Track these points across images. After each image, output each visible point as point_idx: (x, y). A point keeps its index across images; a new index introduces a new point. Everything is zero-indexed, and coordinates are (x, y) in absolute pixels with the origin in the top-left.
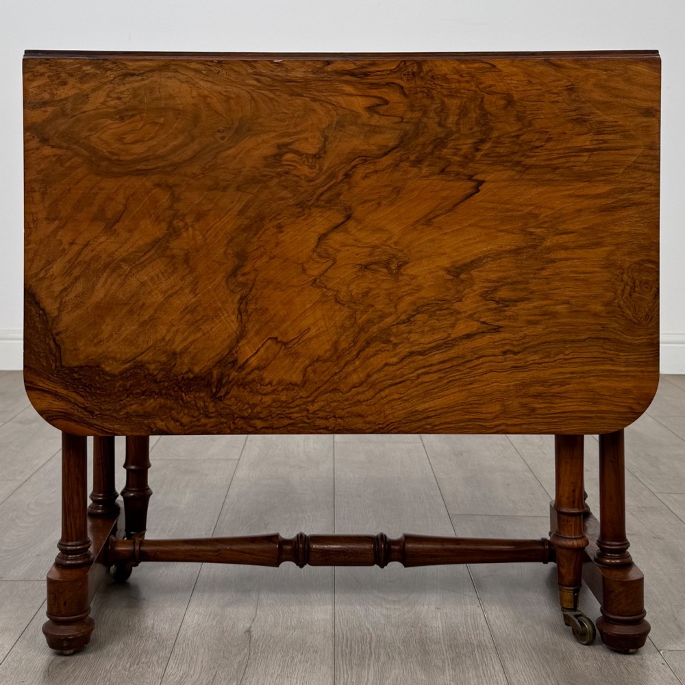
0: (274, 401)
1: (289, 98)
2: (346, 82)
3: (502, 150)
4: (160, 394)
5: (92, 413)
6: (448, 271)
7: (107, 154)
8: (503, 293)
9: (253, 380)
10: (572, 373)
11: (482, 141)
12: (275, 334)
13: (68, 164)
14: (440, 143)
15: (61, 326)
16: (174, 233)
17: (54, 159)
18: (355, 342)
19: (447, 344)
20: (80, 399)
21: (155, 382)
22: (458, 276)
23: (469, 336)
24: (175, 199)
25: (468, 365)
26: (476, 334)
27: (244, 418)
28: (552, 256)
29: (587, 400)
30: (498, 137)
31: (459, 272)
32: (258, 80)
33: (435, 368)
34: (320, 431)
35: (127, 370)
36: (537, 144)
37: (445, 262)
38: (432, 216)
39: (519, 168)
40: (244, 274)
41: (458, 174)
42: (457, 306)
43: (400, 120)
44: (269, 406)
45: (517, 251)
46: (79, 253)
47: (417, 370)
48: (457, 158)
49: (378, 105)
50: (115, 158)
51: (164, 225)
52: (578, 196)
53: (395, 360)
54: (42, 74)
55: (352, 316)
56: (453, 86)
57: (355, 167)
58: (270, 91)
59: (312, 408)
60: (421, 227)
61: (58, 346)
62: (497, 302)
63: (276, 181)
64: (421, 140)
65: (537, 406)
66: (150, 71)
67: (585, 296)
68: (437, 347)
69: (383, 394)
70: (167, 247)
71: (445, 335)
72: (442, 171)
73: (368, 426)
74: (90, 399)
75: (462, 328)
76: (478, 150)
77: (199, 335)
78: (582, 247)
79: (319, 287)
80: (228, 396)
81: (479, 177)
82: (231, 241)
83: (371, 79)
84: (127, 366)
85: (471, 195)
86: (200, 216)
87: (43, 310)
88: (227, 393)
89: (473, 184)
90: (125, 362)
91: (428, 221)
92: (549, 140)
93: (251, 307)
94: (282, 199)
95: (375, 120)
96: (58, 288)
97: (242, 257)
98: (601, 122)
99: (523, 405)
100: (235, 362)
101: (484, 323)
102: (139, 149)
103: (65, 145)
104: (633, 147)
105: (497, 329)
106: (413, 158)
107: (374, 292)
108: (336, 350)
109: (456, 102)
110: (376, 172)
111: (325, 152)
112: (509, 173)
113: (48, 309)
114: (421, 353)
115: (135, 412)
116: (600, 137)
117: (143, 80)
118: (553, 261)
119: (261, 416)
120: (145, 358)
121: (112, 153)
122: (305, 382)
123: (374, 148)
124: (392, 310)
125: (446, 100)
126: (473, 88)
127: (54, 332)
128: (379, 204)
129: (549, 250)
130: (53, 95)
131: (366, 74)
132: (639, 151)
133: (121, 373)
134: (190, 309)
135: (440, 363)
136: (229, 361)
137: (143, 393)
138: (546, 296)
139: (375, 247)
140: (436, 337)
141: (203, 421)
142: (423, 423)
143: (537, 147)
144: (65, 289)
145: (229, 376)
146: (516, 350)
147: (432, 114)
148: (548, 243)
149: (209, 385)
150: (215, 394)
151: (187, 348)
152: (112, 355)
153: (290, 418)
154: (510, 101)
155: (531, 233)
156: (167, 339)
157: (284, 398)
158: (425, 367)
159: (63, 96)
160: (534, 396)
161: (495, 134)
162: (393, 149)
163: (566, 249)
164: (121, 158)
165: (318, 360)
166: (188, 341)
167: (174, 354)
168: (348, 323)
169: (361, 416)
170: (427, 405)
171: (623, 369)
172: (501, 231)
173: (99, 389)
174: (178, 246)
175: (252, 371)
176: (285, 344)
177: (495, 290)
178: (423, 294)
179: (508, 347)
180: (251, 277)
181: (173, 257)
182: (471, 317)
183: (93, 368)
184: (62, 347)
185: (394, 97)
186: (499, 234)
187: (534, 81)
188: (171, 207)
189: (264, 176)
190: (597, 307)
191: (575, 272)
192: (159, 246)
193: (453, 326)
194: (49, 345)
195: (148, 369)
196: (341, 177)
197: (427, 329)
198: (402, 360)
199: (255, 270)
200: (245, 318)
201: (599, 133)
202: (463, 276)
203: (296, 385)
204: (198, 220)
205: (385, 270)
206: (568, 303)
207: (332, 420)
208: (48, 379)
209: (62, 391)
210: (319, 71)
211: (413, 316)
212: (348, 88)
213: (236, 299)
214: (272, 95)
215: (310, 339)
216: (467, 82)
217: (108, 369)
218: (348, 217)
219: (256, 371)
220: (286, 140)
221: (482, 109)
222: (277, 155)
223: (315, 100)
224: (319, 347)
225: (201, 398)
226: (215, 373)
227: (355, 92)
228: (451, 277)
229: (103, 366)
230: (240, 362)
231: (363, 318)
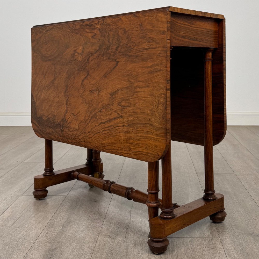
1: (76, 35)
2: (87, 28)
3: (123, 50)
4: (52, 128)
6: (110, 94)
8: (123, 104)
9: (69, 127)
10: (141, 136)
11: (118, 47)
12: (73, 112)
13: (38, 58)
14: (108, 48)
16: (55, 78)
17: (36, 57)
18: (89, 117)
19: (109, 121)
20: (39, 126)
21: (52, 124)
22: (112, 96)
24: (55, 68)
25: (115, 129)
26: (116, 118)
27: (67, 138)
28: (136, 90)
29: (145, 148)
30: (122, 45)
31: (113, 94)
32: (70, 30)
33: (107, 129)
34: (82, 146)
36: (133, 47)
37: (109, 91)
38: (106, 74)
39: (127, 57)
40: (68, 92)
41: (113, 59)
42: (112, 107)
43: (99, 40)
44: (72, 135)
45: (127, 88)
46: (40, 84)
47: (102, 129)
48: (112, 53)
49: (94, 36)
50: (45, 56)
51: (53, 76)
52: (143, 67)
55: (88, 108)
56: (111, 27)
57: (89, 57)
59: (80, 138)
60: (104, 78)
62: (122, 107)
63: (73, 62)
64: (104, 47)
65: (132, 147)
66: (51, 29)
67: (145, 107)
68: (107, 122)
69: (95, 136)
71: (109, 117)
72: (109, 58)
74: (41, 127)
75: (114, 115)
76: (117, 50)
77: (59, 110)
78: (144, 87)
79: (82, 98)
81: (118, 60)
82: (65, 82)
83: (93, 27)
84: (47, 118)
85: (116, 67)
86: (60, 73)
87: (34, 100)
88: (64, 130)
89: (116, 63)
91: (105, 76)
92: (135, 46)
93: (69, 103)
94: (75, 68)
95: (94, 41)
98: (149, 38)
99: (128, 146)
101: (118, 114)
102: (49, 53)
103: (38, 52)
104: (159, 47)
105: (122, 117)
106: (102, 54)
107: (93, 100)
108: (85, 119)
109: (112, 33)
110: (94, 59)
111: (83, 52)
112: (125, 58)
114: (104, 123)
116: (149, 44)
118: (136, 92)
119: (70, 138)
120: (50, 116)
121: (45, 54)
122: (79, 129)
123: (93, 50)
124: (97, 107)
125: (109, 32)
126: (116, 28)
127: (36, 106)
128: (95, 70)
129: (136, 88)
131: (92, 25)
132: (160, 49)
133: (46, 120)
134: (58, 102)
135: (108, 127)
136: (64, 120)
137: (49, 127)
138: (134, 106)
139: (94, 85)
140: (107, 118)
141: (60, 137)
142: (104, 148)
143: (132, 48)
144: (37, 94)
145: (64, 124)
146: (126, 125)
147: (106, 38)
148: (135, 85)
149: (61, 126)
150: (62, 130)
151: (57, 114)
152: (44, 114)
153: (76, 140)
154: (125, 32)
155: (131, 81)
156: (53, 111)
157: (74, 133)
158: (104, 128)
159: (37, 38)
160: (131, 143)
161: (121, 44)
162: (98, 50)
163: (140, 88)
165: (81, 122)
166: (57, 112)
167: (55, 116)
168: (88, 110)
169: (90, 143)
170: (105, 142)
171: (155, 137)
172: (123, 80)
173: (42, 124)
174: (56, 83)
176: (75, 116)
177: (121, 102)
178: (104, 102)
179: (124, 124)
181: (55, 86)
182: (115, 111)
183: (41, 118)
184: (37, 111)
185: (98, 32)
186: (123, 81)
187: (131, 23)
188: (54, 71)
189: (71, 61)
190: (148, 112)
191: (142, 97)
192: (53, 82)
193: (111, 114)
194: (35, 110)
195: (50, 120)
196: (87, 61)
197: (105, 115)
198: (99, 125)
199: (70, 91)
200: (67, 106)
201: (149, 42)
202: (113, 96)
203: (77, 129)
204: (59, 75)
205: (96, 93)
206: (140, 109)
208: (35, 120)
209: (37, 124)
210: (82, 25)
211: (102, 109)
212: (88, 30)
213: (66, 100)
214: (72, 34)
215: (80, 115)
216: (115, 25)
217: (44, 119)
218: (88, 74)
219: (69, 124)
220: (75, 49)
221: (118, 35)
222: (74, 54)
223: (81, 35)
224: (82, 118)
225: (59, 130)
226: (62, 123)
227: (89, 32)
228: (110, 96)
229: (43, 117)
230: (66, 120)
231: (91, 109)
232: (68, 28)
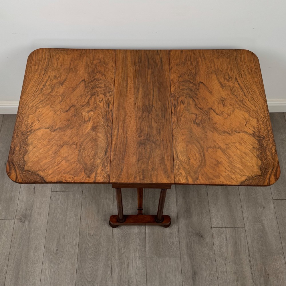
0: (262, 125)
1: (182, 121)
2: (177, 109)
3: (192, 78)
4: (265, 151)
5: (273, 168)
6: (223, 88)
7: (200, 163)
8: (227, 77)
9: (258, 129)
10: (245, 65)
11: (190, 82)
12: (244, 125)
13: (203, 173)
14: (191, 90)
15: (250, 175)
16: (220, 148)
17: (202, 176)
18: (244, 107)
19: (241, 88)
20: (270, 171)
21: (262, 152)
22: (224, 86)
23: (239, 84)
24: (210, 147)
25: (246, 84)
27: (268, 132)
28: (217, 68)
30: (189, 79)
31: (223, 86)
32: (178, 128)
33: (248, 91)
35: (260, 159)
36: (190, 71)
37: (221, 89)
38: (209, 92)
39: (196, 75)
40: (229, 131)
41: (198, 86)
42: (231, 86)
43: (186, 98)
44: (264, 126)
45: (216, 75)
46: (228, 171)
47: (249, 95)
48: (195, 87)
49: (182, 102)
50: (200, 161)
51: (218, 150)
52: (202, 64)
53: (247, 99)
54: (179, 178)
55: (237, 108)
56: (177, 87)
57: (198, 107)
58: (180, 125)
59: (263, 117)
60: (212, 94)
61: (256, 176)
62: (230, 79)
63: (203, 124)
64: (191, 94)
65: (254, 71)
66: (176, 152)
67: (226, 62)
68: (243, 90)
69: (256, 101)
70: (224, 149)
71: (239, 89)
72: (198, 89)
73: (265, 105)
74: (270, 168)
75: (237, 85)
76: (192, 83)
77: (247, 142)
78: (214, 63)
79: (230, 115)
80: (263, 135)
81: (199, 82)
82: (221, 134)
83: (176, 104)
84: (259, 159)
85: (203, 84)
86: (214, 141)
87: (246, 180)
88: (262, 135)
89: (201, 83)
90: (258, 160)
91: (211, 92)
92: (189, 69)
93: (238, 130)
94: (208, 123)
95: (186, 103)
96: (239, 176)
97: (224, 132)
98: (184, 60)
99: (254, 74)
100: (253, 134)
101: (235, 81)
102: (197, 155)
103: (198, 173)
104: (190, 54)
105: (236, 79)
106: (195, 95)
107: (230, 103)
108: (246, 111)
109: (181, 87)
110: (199, 103)
111: (195, 113)
112: (197, 76)
113: (245, 179)
114: (245, 93)
115: (271, 157)
116: (188, 60)
117: (179, 154)
118: (218, 68)
119: (267, 128)
120: (256, 155)
121: (199, 162)
122: (256, 118)
123: (193, 103)
124: (234, 100)
125: (180, 89)
126: (177, 83)
127: (252, 177)
128: (207, 102)
129: (215, 69)
130: (184, 176)
131: (175, 105)
132: (191, 53)
133: (261, 161)
134: (240, 144)
135: (246, 90)
136: (254, 135)
137: (266, 155)
138: (227, 70)
139: (218, 103)
140: (240, 90)
141: (271, 141)
142: (262, 93)
143: (191, 71)
144: (239, 174)
145: (257, 135)
146: (241, 75)
147: (184, 91)
148: (214, 69)
149: (261, 140)
150: (263, 138)
151: (251, 145)
152: (256, 163)
153: (266, 121)
154: (180, 76)
155: (212, 72)
156: (250, 149)
157: (261, 123)
158: (248, 93)
159: (185, 173)
160: (252, 72)
161: (188, 79)
162: (193, 99)
163: (215, 66)
164: (200, 160)
165: (250, 115)
166: (249, 144)
167: (253, 148)
168: (239, 109)
169: (263, 106)
170: (258, 92)
171: (242, 56)
173: (266, 166)
174: (223, 146)
175: (255, 130)
176: (247, 122)
177: (226, 79)
178: (229, 93)
179: (240, 76)
180: (230, 130)
181: (226, 148)
182: (234, 84)
183: (260, 168)
184: (256, 175)
185: (180, 99)
186: (212, 78)
187: (175, 72)
188: (213, 148)
189: (202, 127)
190: (228, 60)
191: (220, 64)
192: (223, 151)
193: (237, 87)
194: (256, 179)
195: (259, 154)
196: (201, 110)
197: (238, 92)
198: (247, 97)
199: (228, 129)
200: (241, 131)
201: (187, 60)
202: (224, 85)
203: (257, 120)
204: (215, 142)
205: (224, 101)
206: (228, 65)
207: (265, 112)
208: (266, 179)
209: (268, 176)
210: (175, 115)
211: (235, 95)
212: (179, 109)
213: (236, 133)
214: (181, 125)
215: (244, 117)
216: (176, 85)
217: (260, 164)
218: (211, 109)
219: (255, 129)
220: (192, 122)
221: (182, 82)
222: (197, 124)
223: (182, 116)
224: (246, 115)
225: (265, 142)
226: (257, 138)
227: (179, 107)
228: (224, 88)
229: (260, 165)
230: (253, 132)
231: (237, 106)
232: (176, 130)
